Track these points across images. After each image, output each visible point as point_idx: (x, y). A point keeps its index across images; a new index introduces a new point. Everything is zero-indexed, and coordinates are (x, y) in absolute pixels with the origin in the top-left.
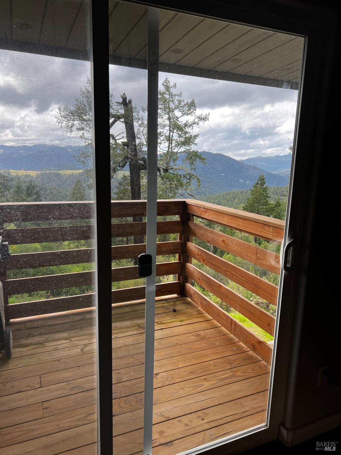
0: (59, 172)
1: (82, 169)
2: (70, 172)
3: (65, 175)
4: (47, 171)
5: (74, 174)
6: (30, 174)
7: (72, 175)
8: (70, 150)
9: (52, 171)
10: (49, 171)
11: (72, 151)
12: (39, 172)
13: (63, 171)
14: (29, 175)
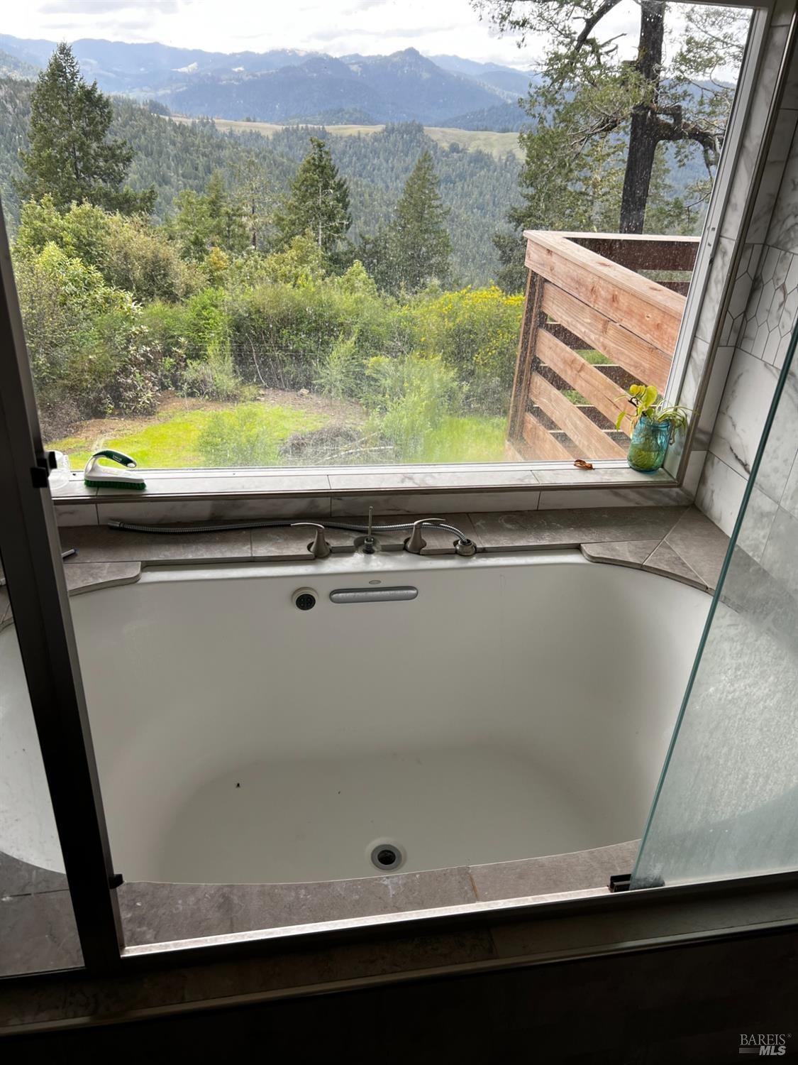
0: (329, 128)
1: (382, 124)
2: (353, 130)
3: (341, 138)
4: (300, 126)
5: (362, 136)
6: (261, 131)
7: (359, 138)
8: (354, 68)
9: (312, 126)
10: (304, 126)
11: (360, 69)
12: (279, 128)
13: (336, 126)
14: (258, 135)
